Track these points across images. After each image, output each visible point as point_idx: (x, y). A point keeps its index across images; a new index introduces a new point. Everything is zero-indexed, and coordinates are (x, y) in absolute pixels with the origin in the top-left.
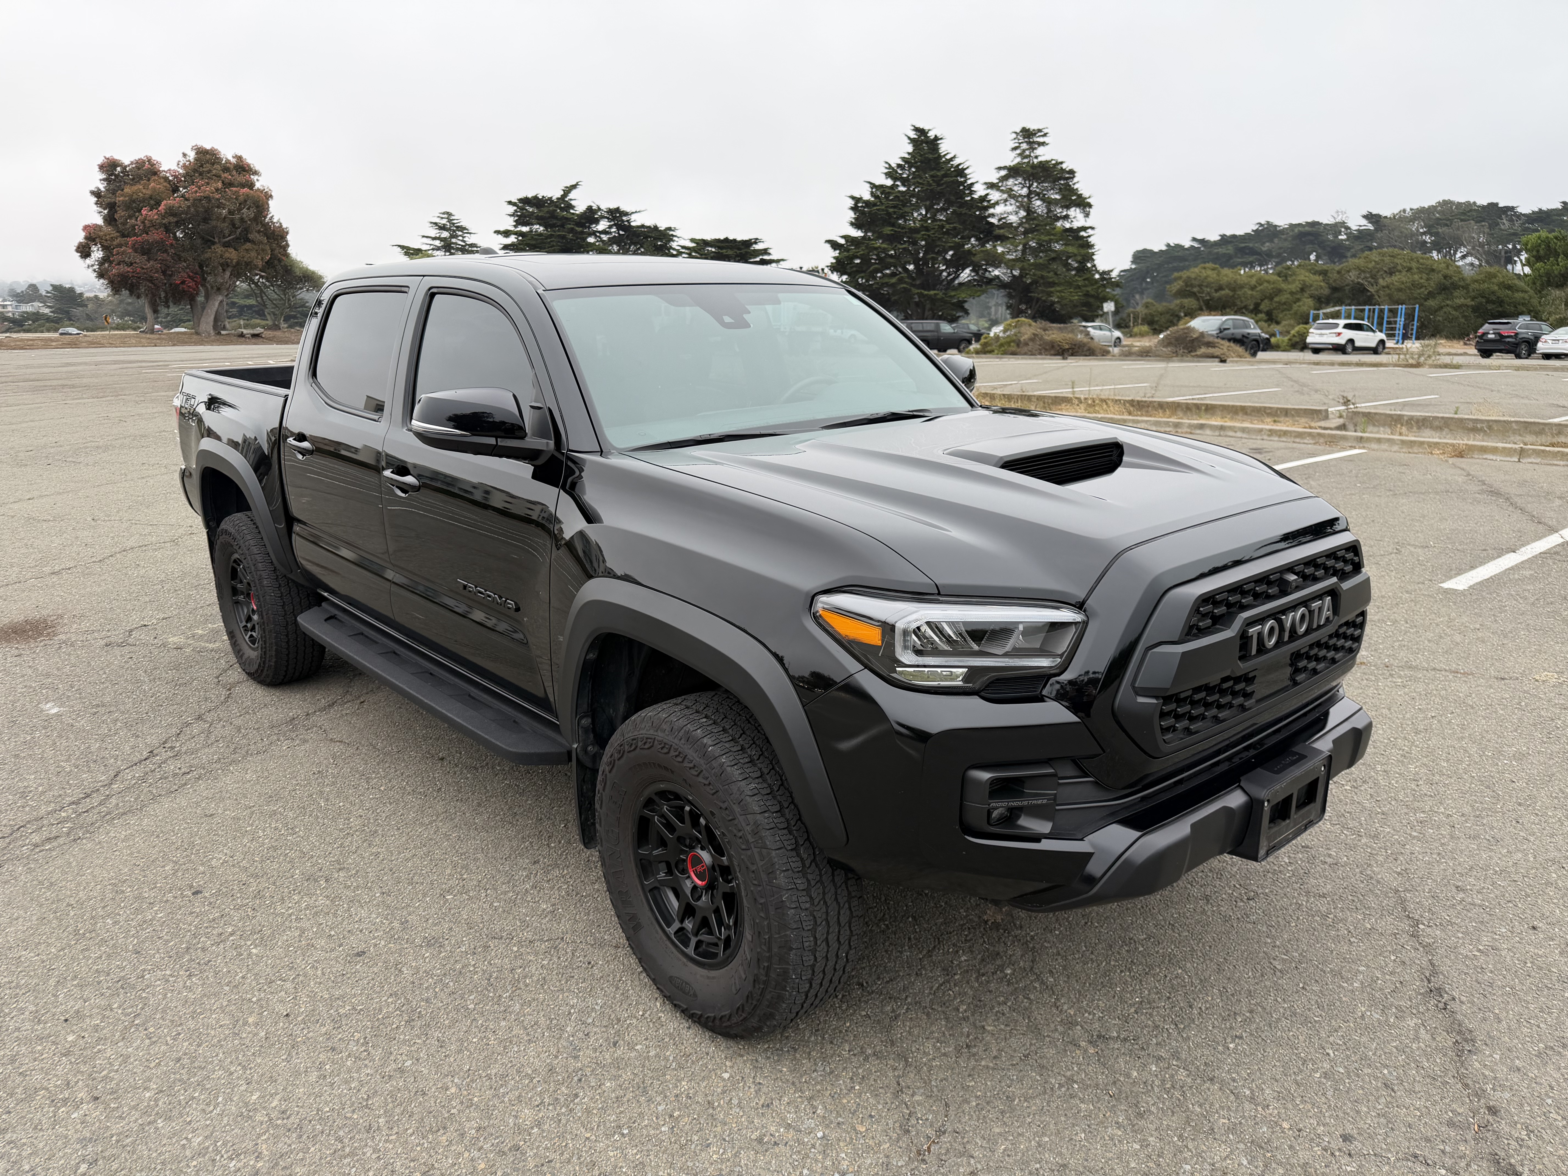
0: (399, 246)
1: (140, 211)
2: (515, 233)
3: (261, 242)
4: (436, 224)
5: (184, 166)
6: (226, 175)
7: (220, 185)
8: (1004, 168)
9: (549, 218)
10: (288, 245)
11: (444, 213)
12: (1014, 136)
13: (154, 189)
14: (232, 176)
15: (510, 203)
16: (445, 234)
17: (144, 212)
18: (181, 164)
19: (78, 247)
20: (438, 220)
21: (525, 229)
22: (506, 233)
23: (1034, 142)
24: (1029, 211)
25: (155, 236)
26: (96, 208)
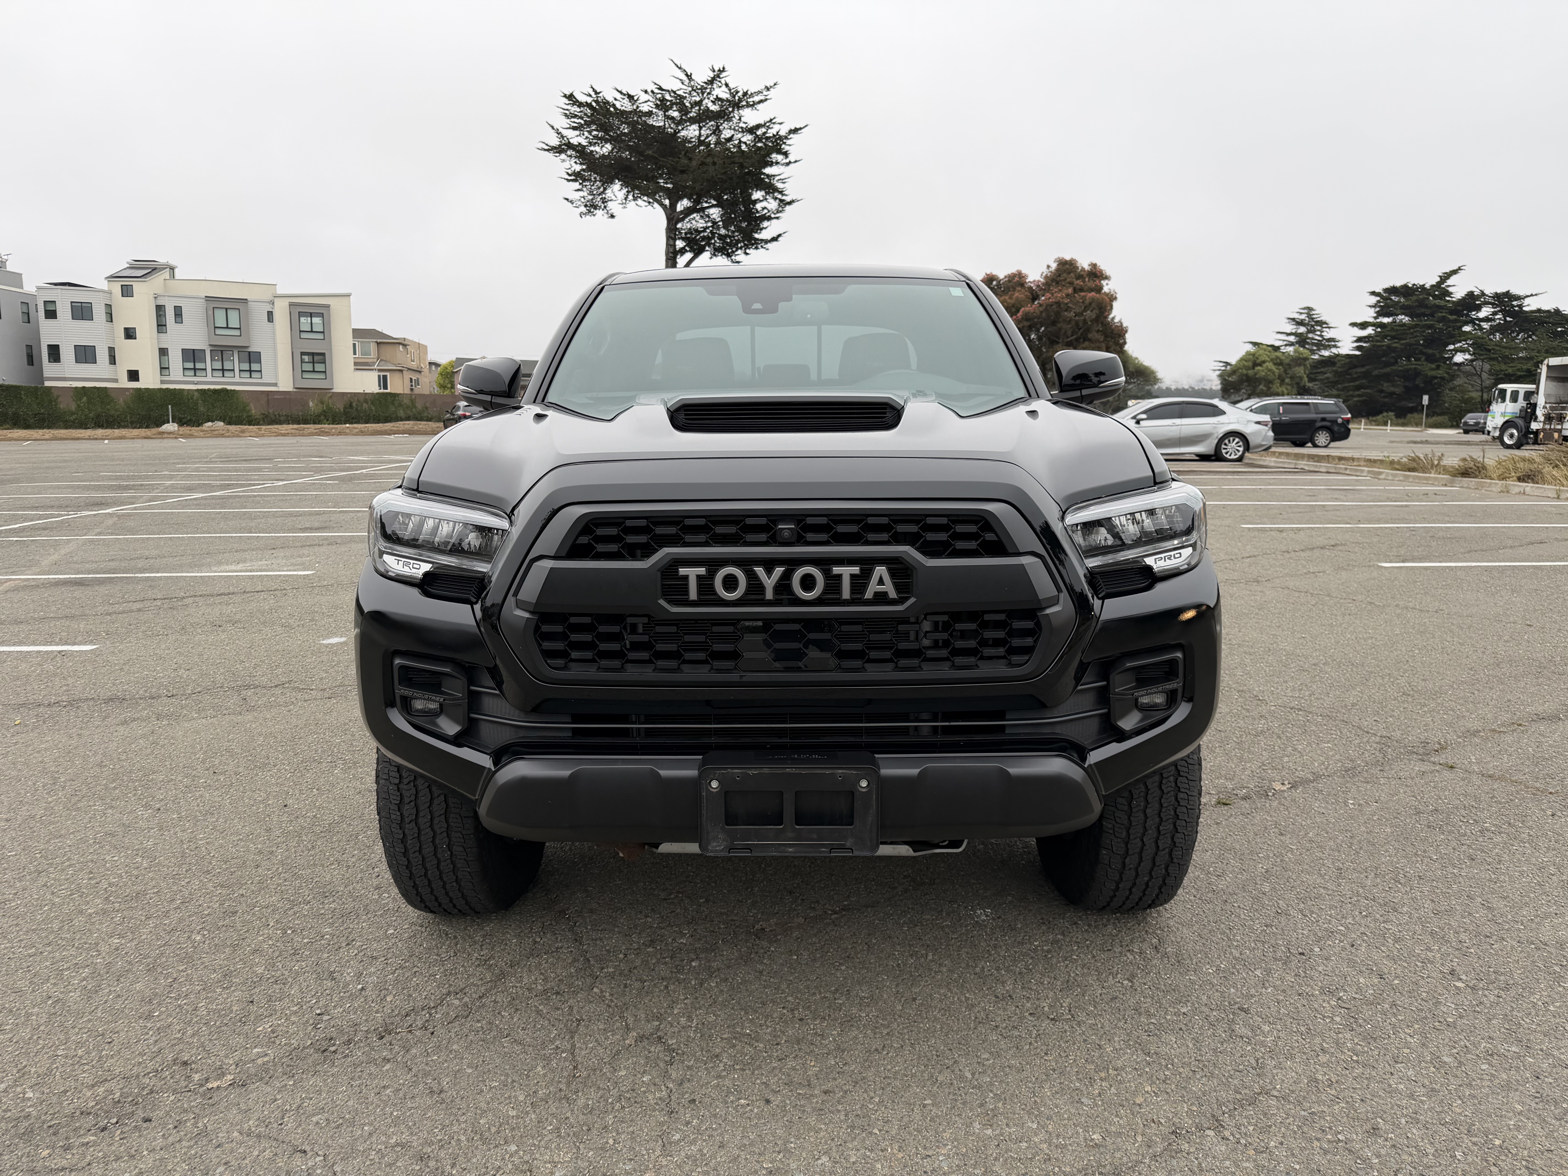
0: (1251, 343)
2: (1373, 324)
3: (1099, 341)
4: (1293, 319)
5: (1046, 277)
6: (1078, 282)
7: (1070, 291)
9: (1417, 306)
10: (1125, 343)
11: (1304, 309)
13: (1017, 298)
14: (1084, 282)
15: (1373, 293)
16: (1302, 330)
18: (1044, 275)
20: (1296, 316)
21: (1386, 320)
22: (1363, 325)
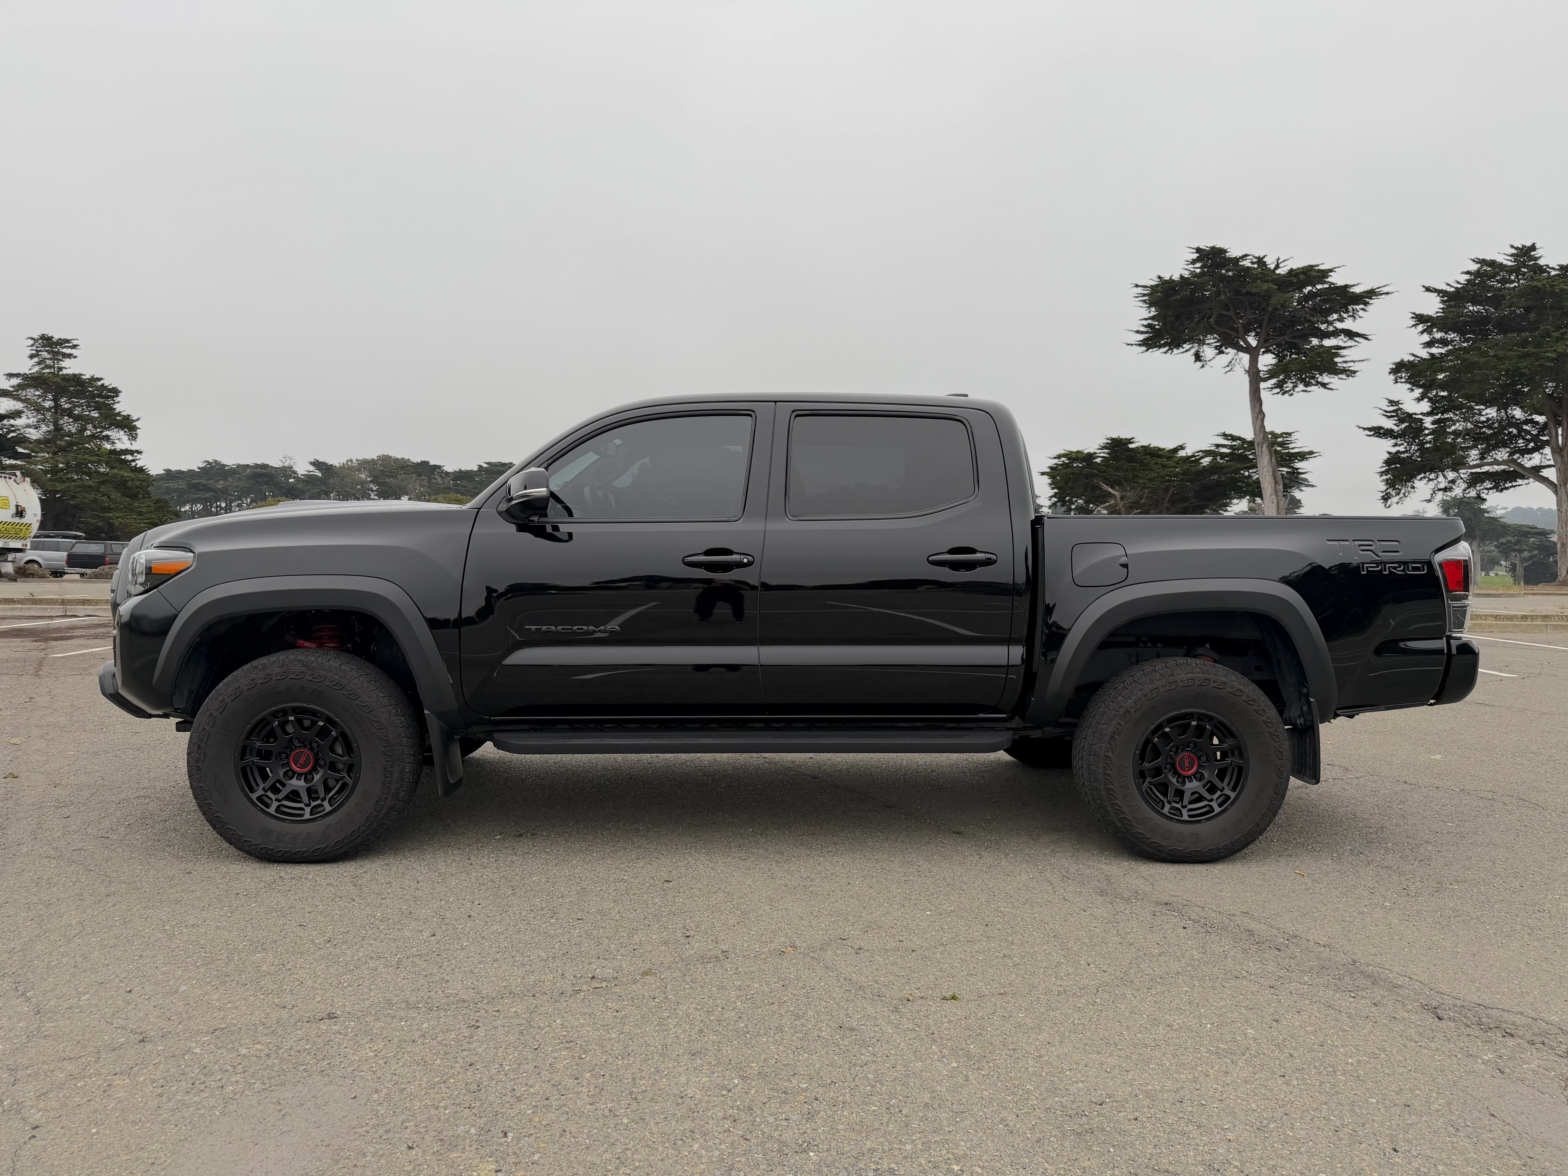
8: (17, 375)
12: (32, 342)
23: (58, 353)
24: (58, 428)
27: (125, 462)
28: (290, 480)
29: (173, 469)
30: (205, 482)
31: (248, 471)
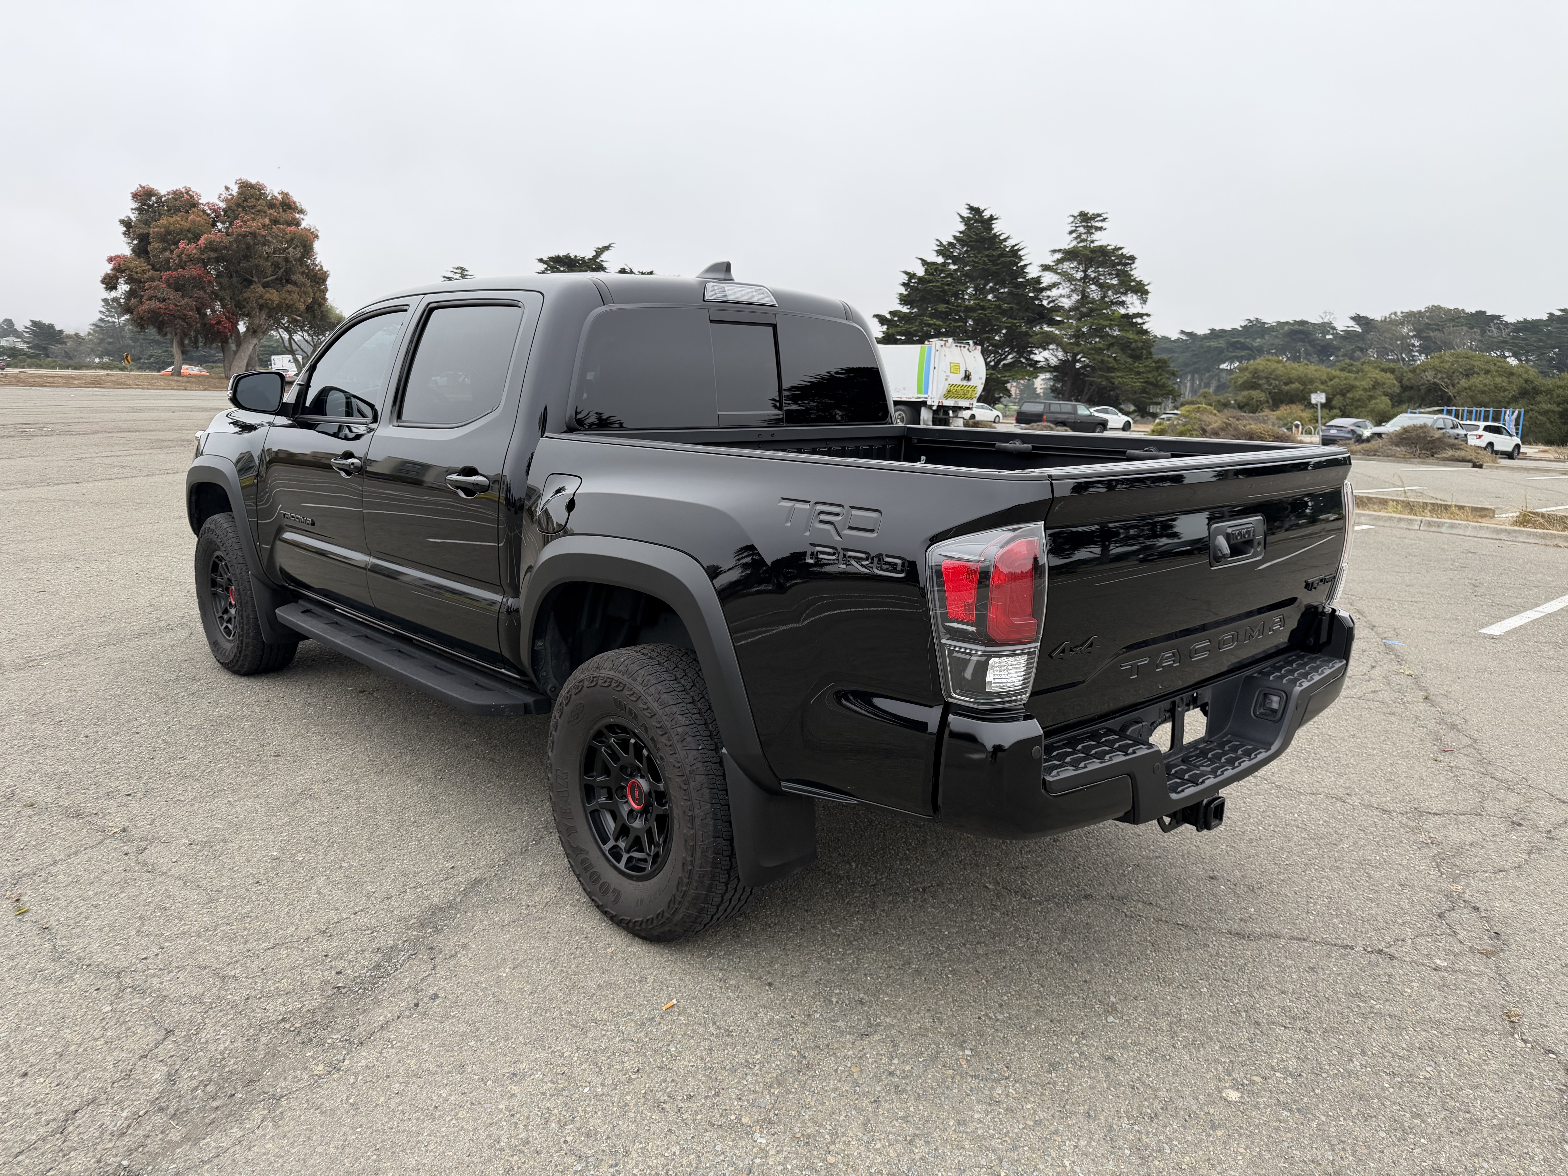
1: (176, 243)
3: (304, 285)
5: (226, 200)
6: (271, 211)
7: (267, 221)
8: (1059, 251)
10: (326, 290)
11: (457, 268)
12: (1072, 219)
13: (193, 222)
14: (279, 213)
15: (541, 260)
17: (182, 245)
18: (223, 197)
19: (105, 278)
20: (449, 274)
23: (1092, 227)
24: (1084, 296)
25: (192, 271)
26: (124, 239)
27: (1136, 324)
28: (1327, 337)
29: (1217, 328)
30: (1242, 340)
31: (1286, 328)
